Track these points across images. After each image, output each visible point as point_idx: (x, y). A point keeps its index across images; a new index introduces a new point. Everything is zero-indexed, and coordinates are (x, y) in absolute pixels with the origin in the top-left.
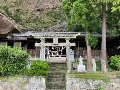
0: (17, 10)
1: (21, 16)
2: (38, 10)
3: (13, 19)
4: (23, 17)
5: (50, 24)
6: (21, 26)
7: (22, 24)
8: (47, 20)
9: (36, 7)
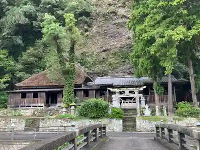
0: (82, 54)
1: (88, 59)
2: (105, 51)
3: (79, 62)
4: (89, 60)
5: (118, 65)
6: (87, 69)
7: (88, 68)
8: (114, 62)
9: (102, 48)
